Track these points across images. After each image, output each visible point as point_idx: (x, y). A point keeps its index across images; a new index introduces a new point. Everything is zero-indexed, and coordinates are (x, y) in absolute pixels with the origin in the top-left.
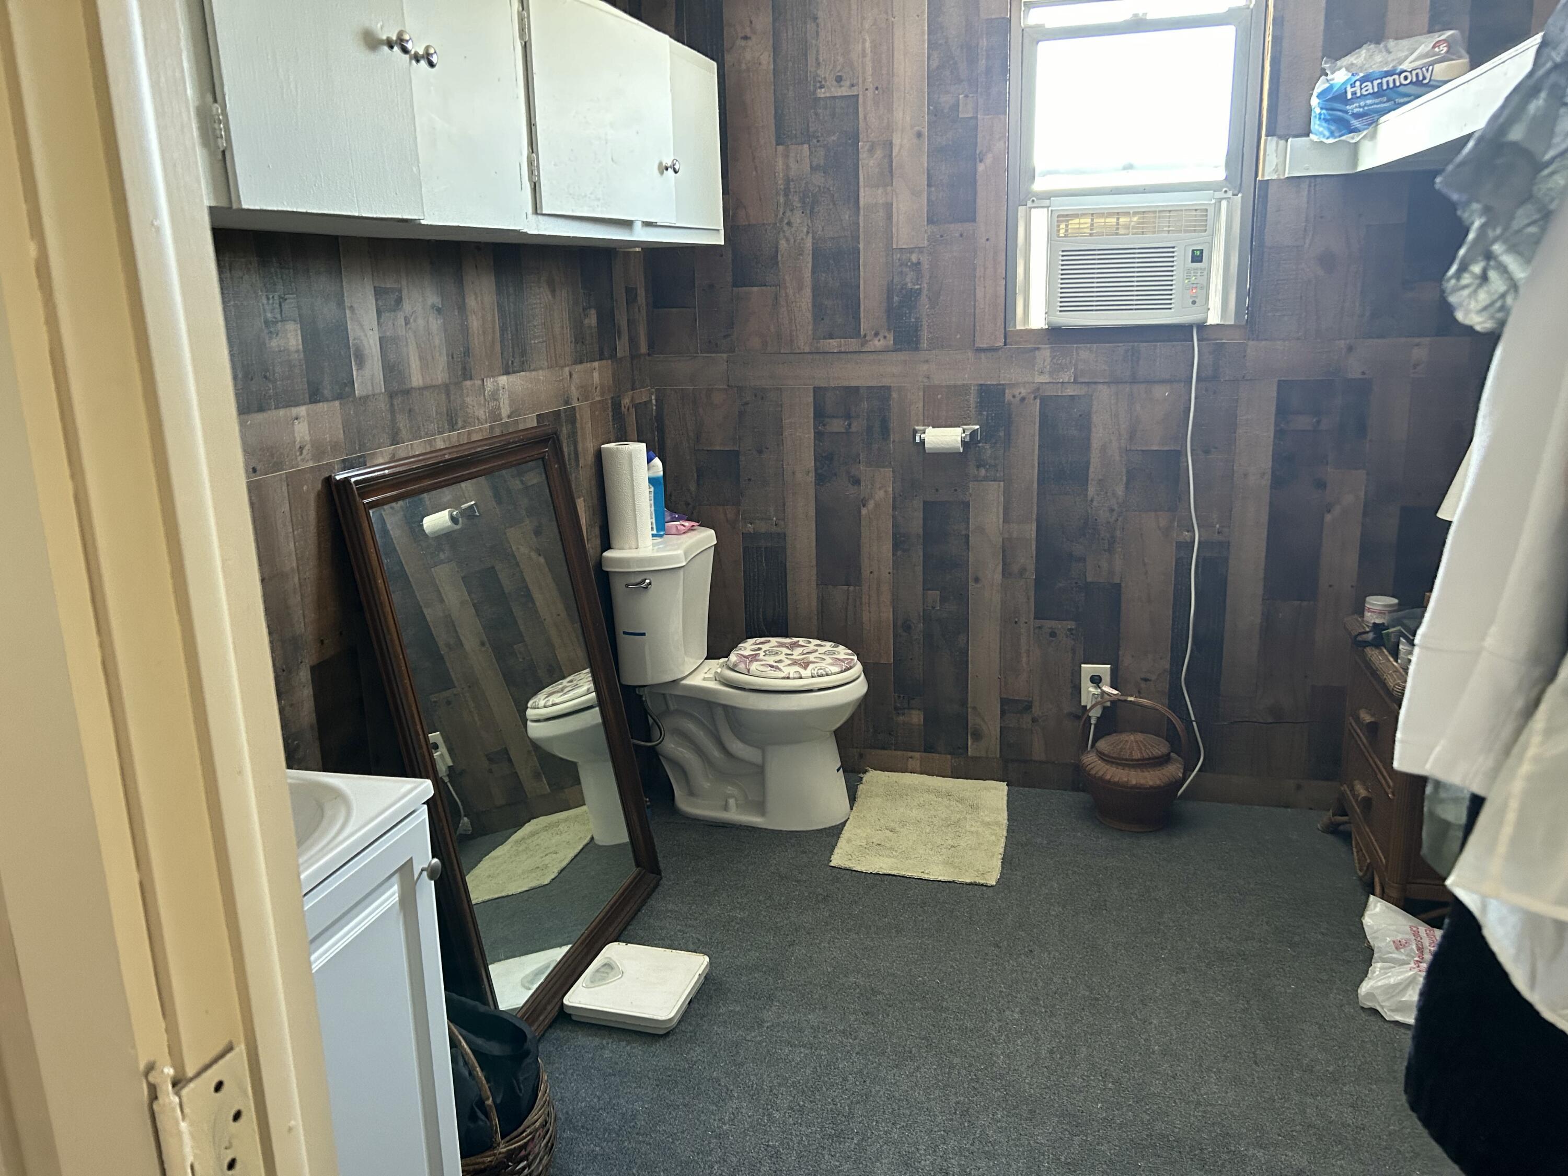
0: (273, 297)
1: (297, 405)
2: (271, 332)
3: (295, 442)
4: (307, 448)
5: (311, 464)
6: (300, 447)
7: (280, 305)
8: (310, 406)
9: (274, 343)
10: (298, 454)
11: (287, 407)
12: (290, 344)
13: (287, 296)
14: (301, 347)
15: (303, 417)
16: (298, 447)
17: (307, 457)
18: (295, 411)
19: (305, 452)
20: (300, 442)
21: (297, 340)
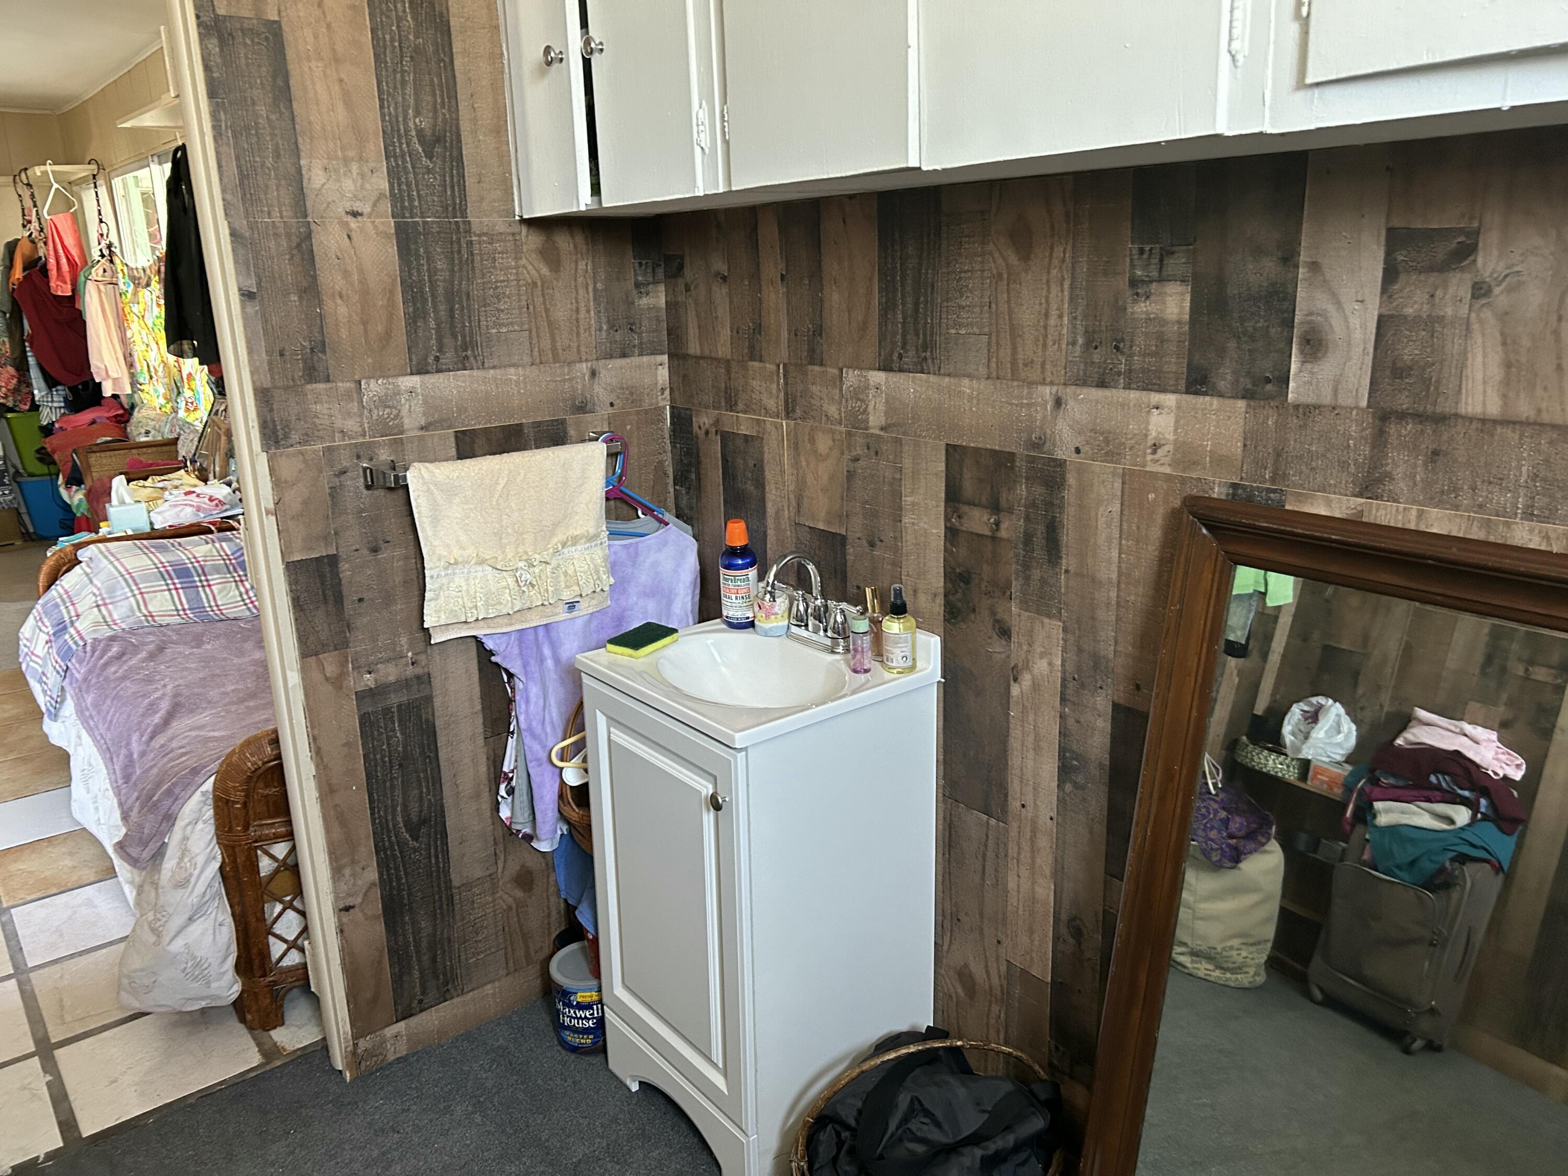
0: (1151, 250)
1: (1162, 390)
2: (1137, 294)
3: (1146, 436)
4: (1166, 448)
5: (1168, 470)
6: (1155, 445)
7: (1161, 260)
8: (1184, 396)
9: (1141, 308)
10: (1149, 451)
11: (1144, 390)
12: (1169, 311)
13: (1176, 248)
14: (1187, 317)
15: (1170, 408)
16: (1150, 443)
17: (1163, 460)
18: (1156, 398)
19: (1160, 452)
20: (1155, 438)
21: (1182, 307)
